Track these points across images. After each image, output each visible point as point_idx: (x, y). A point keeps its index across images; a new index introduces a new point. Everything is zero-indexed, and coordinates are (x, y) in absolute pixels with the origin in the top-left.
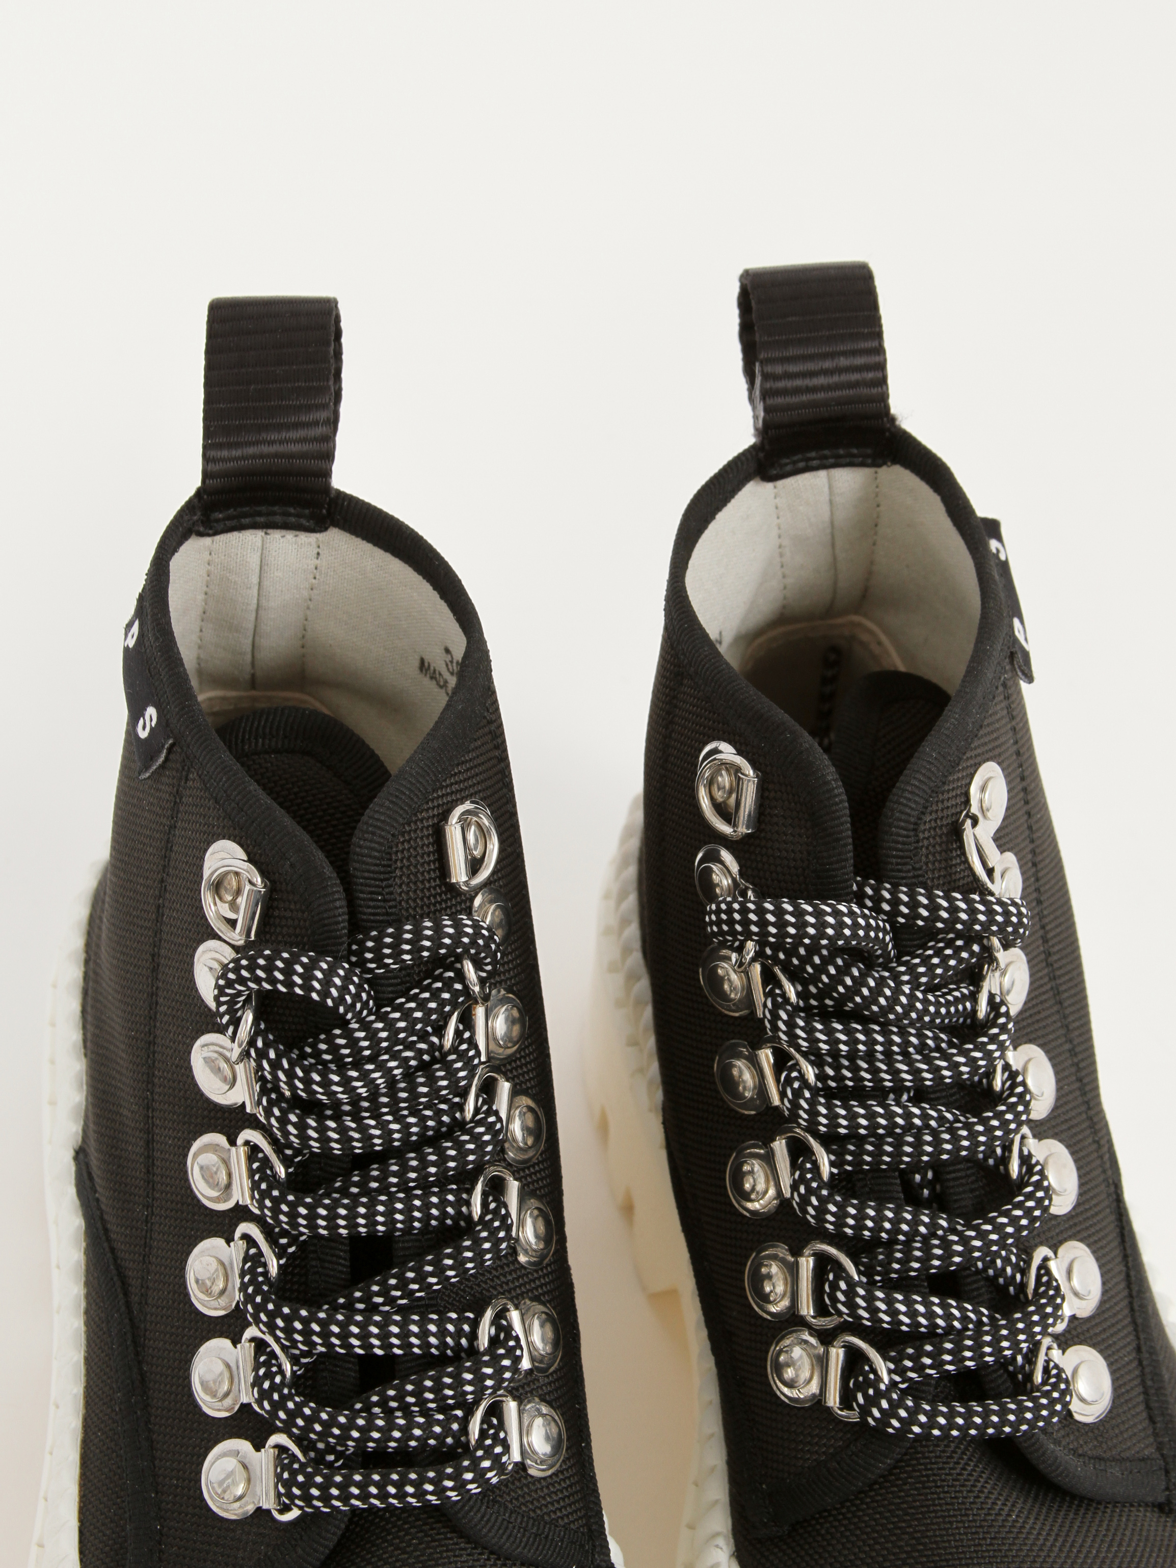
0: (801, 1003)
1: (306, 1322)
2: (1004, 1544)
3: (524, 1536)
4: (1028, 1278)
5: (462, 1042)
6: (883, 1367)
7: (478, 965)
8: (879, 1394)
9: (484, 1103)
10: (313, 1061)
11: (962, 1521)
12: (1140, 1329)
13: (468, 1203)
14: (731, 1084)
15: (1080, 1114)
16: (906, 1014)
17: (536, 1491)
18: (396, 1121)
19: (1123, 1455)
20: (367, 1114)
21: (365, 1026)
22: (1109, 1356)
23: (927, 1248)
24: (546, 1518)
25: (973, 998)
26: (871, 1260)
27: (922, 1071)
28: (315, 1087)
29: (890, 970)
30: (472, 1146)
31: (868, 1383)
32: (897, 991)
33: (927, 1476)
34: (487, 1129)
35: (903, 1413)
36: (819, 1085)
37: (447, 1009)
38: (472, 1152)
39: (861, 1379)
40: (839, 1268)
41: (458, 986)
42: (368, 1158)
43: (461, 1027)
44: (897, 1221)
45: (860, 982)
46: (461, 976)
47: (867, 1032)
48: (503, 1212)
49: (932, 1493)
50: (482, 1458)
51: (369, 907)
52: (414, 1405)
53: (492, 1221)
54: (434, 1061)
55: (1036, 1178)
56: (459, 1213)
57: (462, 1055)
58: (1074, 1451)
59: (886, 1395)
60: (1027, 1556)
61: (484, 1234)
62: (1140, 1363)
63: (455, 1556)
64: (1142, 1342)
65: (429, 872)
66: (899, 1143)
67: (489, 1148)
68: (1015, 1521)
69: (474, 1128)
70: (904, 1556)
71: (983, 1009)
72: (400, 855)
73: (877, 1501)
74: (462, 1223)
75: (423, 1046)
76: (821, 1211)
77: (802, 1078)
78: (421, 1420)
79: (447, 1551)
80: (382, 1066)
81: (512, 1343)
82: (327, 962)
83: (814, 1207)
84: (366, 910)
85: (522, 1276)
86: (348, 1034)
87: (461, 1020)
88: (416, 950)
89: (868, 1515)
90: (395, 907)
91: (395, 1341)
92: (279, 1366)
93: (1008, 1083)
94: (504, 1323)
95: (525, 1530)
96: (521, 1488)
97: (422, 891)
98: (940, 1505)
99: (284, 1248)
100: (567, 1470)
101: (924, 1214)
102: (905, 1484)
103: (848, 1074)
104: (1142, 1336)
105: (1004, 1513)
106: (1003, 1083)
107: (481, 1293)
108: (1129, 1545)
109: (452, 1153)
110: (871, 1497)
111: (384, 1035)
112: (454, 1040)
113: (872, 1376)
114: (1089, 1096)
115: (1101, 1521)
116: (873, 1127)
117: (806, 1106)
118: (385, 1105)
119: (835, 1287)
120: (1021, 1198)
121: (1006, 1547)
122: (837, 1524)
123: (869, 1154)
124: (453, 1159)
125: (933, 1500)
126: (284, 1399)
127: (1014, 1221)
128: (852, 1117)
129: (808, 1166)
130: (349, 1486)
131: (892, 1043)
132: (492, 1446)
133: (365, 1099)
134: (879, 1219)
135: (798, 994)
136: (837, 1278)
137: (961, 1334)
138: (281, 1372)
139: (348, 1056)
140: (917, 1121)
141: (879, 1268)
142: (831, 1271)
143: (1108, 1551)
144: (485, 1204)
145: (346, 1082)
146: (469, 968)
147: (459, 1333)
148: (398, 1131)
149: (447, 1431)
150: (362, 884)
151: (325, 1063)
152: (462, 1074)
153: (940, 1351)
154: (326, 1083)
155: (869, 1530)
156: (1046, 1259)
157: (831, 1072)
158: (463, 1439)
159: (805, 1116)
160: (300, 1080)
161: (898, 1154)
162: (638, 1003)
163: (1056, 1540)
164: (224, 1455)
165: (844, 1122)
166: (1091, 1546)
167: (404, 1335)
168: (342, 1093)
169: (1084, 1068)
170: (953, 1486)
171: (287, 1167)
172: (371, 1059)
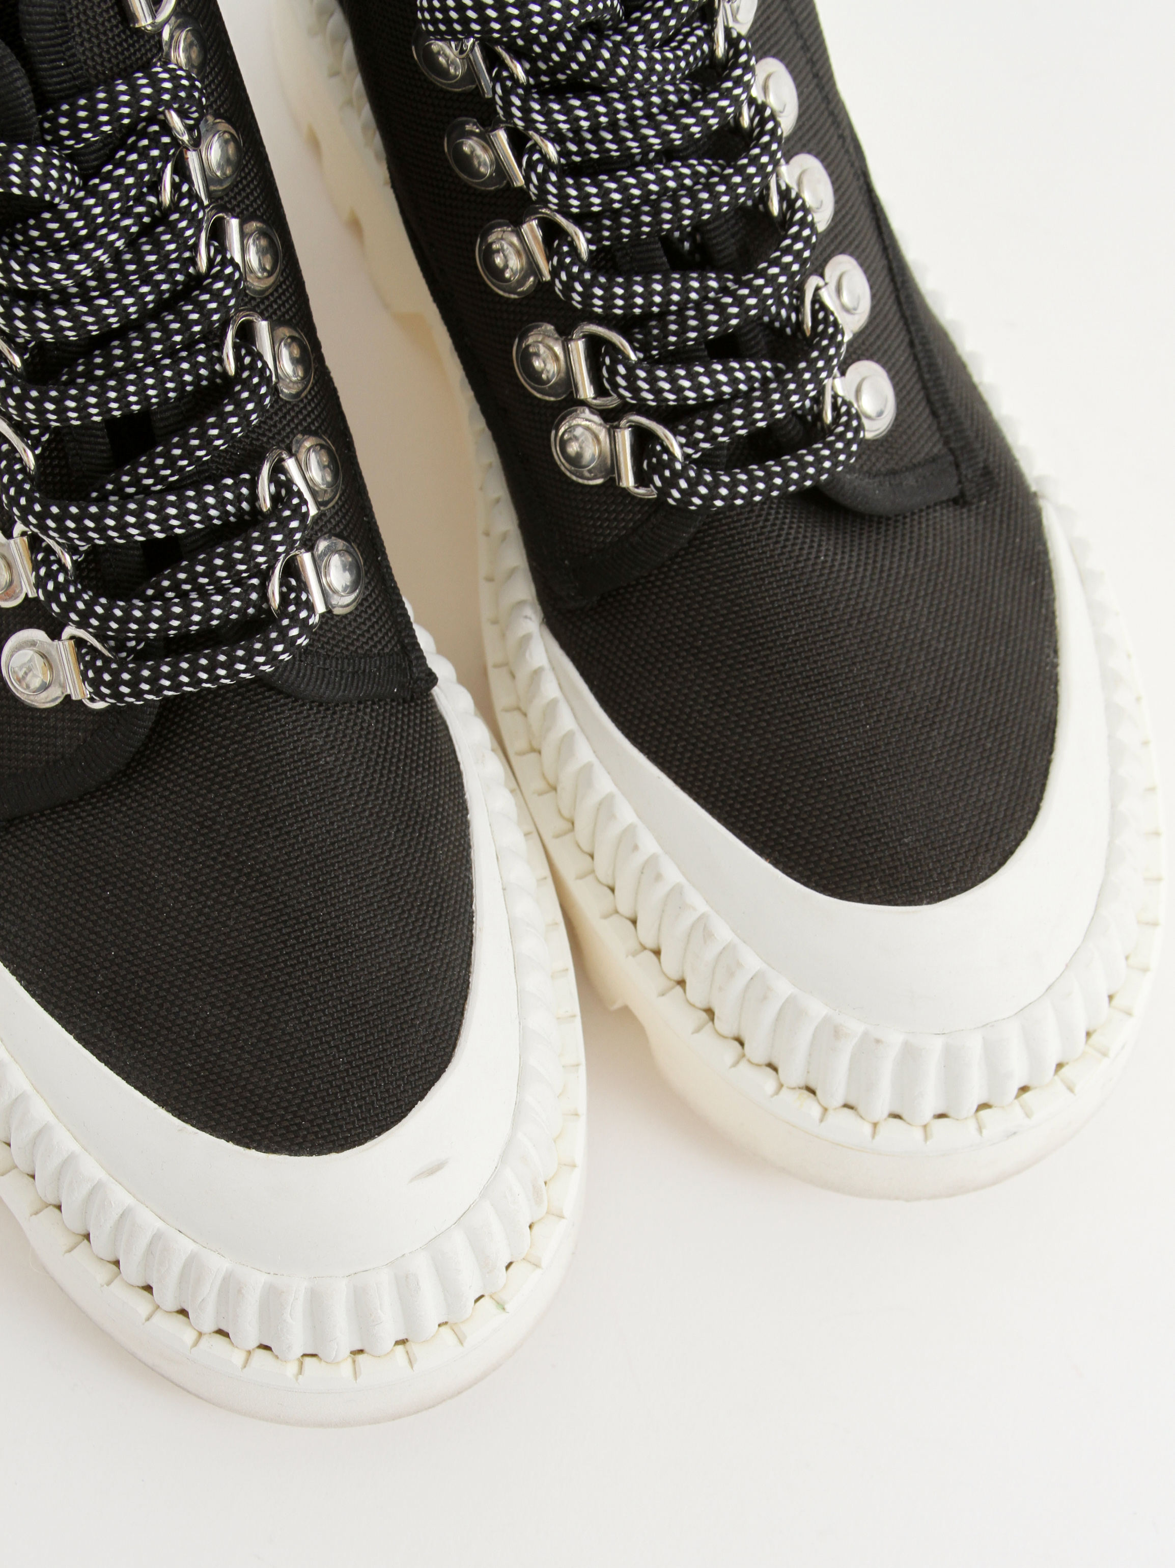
0: (532, 81)
1: (77, 519)
2: (817, 589)
3: (342, 678)
4: (804, 315)
5: (182, 197)
6: (675, 444)
7: (183, 114)
8: (676, 475)
9: (217, 251)
10: (26, 249)
11: (773, 575)
12: (910, 321)
13: (220, 360)
14: (466, 162)
15: (822, 113)
16: (647, 79)
17: (345, 628)
18: (129, 294)
19: (915, 461)
20: (96, 294)
21: (76, 205)
22: (886, 363)
23: (701, 315)
24: (360, 651)
25: (709, 37)
26: (645, 335)
27: (670, 132)
28: (36, 279)
29: (622, 32)
30: (213, 305)
31: (662, 465)
32: (634, 58)
33: (732, 536)
34: (226, 283)
35: (703, 490)
36: (563, 161)
37: (159, 165)
38: (215, 311)
39: (654, 460)
40: (614, 350)
41: (166, 140)
42: (107, 336)
43: (177, 179)
44: (666, 293)
45: (594, 56)
46: (167, 129)
47: (607, 103)
48: (260, 364)
49: (740, 553)
50: (289, 627)
51: (53, 76)
52: (208, 584)
53: (250, 377)
54: (156, 222)
55: (799, 215)
56: (213, 372)
57: (185, 213)
58: (869, 473)
59: (683, 474)
60: (842, 595)
61: (245, 395)
62: (916, 358)
63: (277, 714)
64: (914, 334)
65: (109, 21)
66: (656, 212)
67: (232, 302)
68: (825, 562)
69: (212, 284)
70: (721, 619)
71: (721, 49)
72: (75, 12)
73: (685, 568)
74: (218, 381)
75: (141, 209)
76: (587, 296)
77: (544, 159)
78: (218, 598)
79: (269, 710)
80: (102, 243)
81: (295, 501)
82: (21, 151)
83: (579, 294)
84: (49, 81)
85: (288, 413)
86: (59, 216)
87: (175, 171)
88: (115, 119)
89: (678, 582)
90: (81, 68)
91: (174, 522)
92: (59, 561)
93: (757, 120)
94: (283, 477)
95: (342, 672)
96: (330, 631)
97: (106, 43)
98: (750, 563)
99: (36, 439)
100: (370, 595)
101: (693, 279)
102: (711, 548)
103: (593, 148)
104: (913, 328)
105: (813, 556)
106: (752, 120)
107: (251, 444)
108: (933, 554)
109: (195, 316)
110: (678, 564)
111: (98, 210)
112: (172, 195)
113: (665, 457)
114: (827, 89)
115: (903, 535)
116: (627, 199)
117: (554, 191)
118: (114, 281)
119: (613, 372)
120: (788, 242)
121: (820, 592)
122: (647, 592)
123: (627, 226)
124: (196, 323)
125: (742, 559)
126: (72, 598)
127: (785, 269)
128: (604, 194)
129: (565, 249)
130: (159, 679)
131: (634, 108)
132: (297, 612)
133: (91, 278)
134: (648, 294)
135: (527, 73)
136: (615, 362)
137: (747, 395)
138: (63, 568)
139: (64, 239)
140: (671, 184)
141: (655, 344)
142: (606, 353)
143: (916, 566)
144: (238, 359)
145: (67, 268)
146: (175, 120)
147: (239, 498)
148: (133, 305)
149: (247, 603)
150: (40, 55)
151: (40, 250)
152: (189, 233)
153: (731, 418)
154: (47, 274)
155: (681, 597)
156: (818, 289)
157: (574, 148)
158: (264, 606)
159: (555, 201)
160: (18, 273)
161: (657, 221)
162: (335, 39)
163: (865, 570)
164: (19, 648)
165: (597, 201)
166: (899, 566)
167: (183, 514)
168: (66, 279)
169: (818, 60)
170: (759, 541)
171: (21, 356)
172: (89, 238)
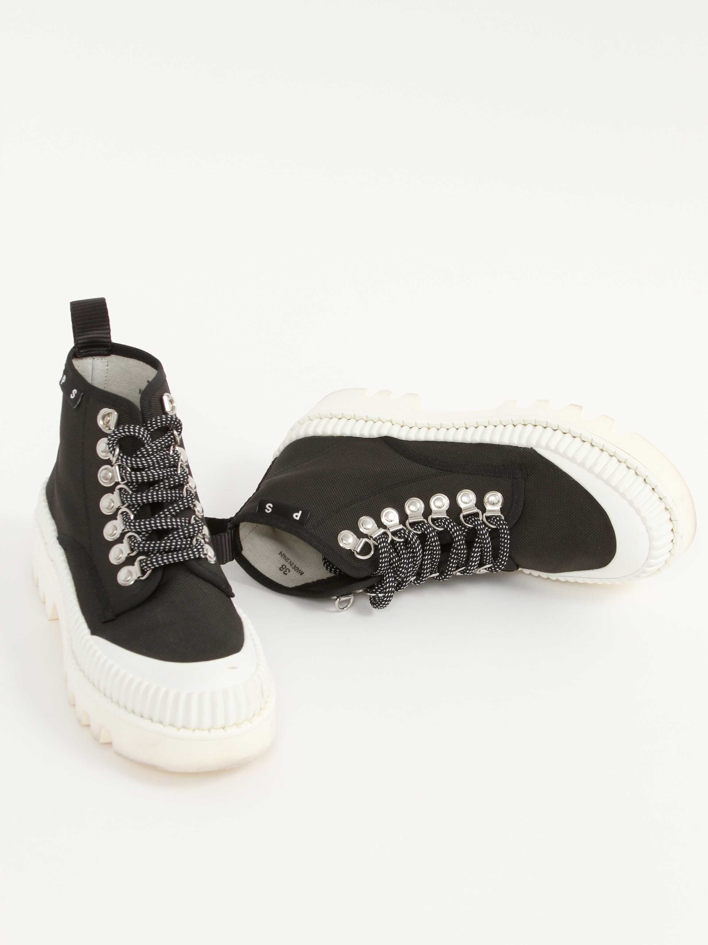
21: (150, 445)
46: (173, 434)
52: (177, 537)
63: (193, 579)
80: (155, 456)
84: (146, 416)
86: (145, 448)
139: (146, 454)
144: (187, 493)
146: (175, 432)
151: (140, 457)
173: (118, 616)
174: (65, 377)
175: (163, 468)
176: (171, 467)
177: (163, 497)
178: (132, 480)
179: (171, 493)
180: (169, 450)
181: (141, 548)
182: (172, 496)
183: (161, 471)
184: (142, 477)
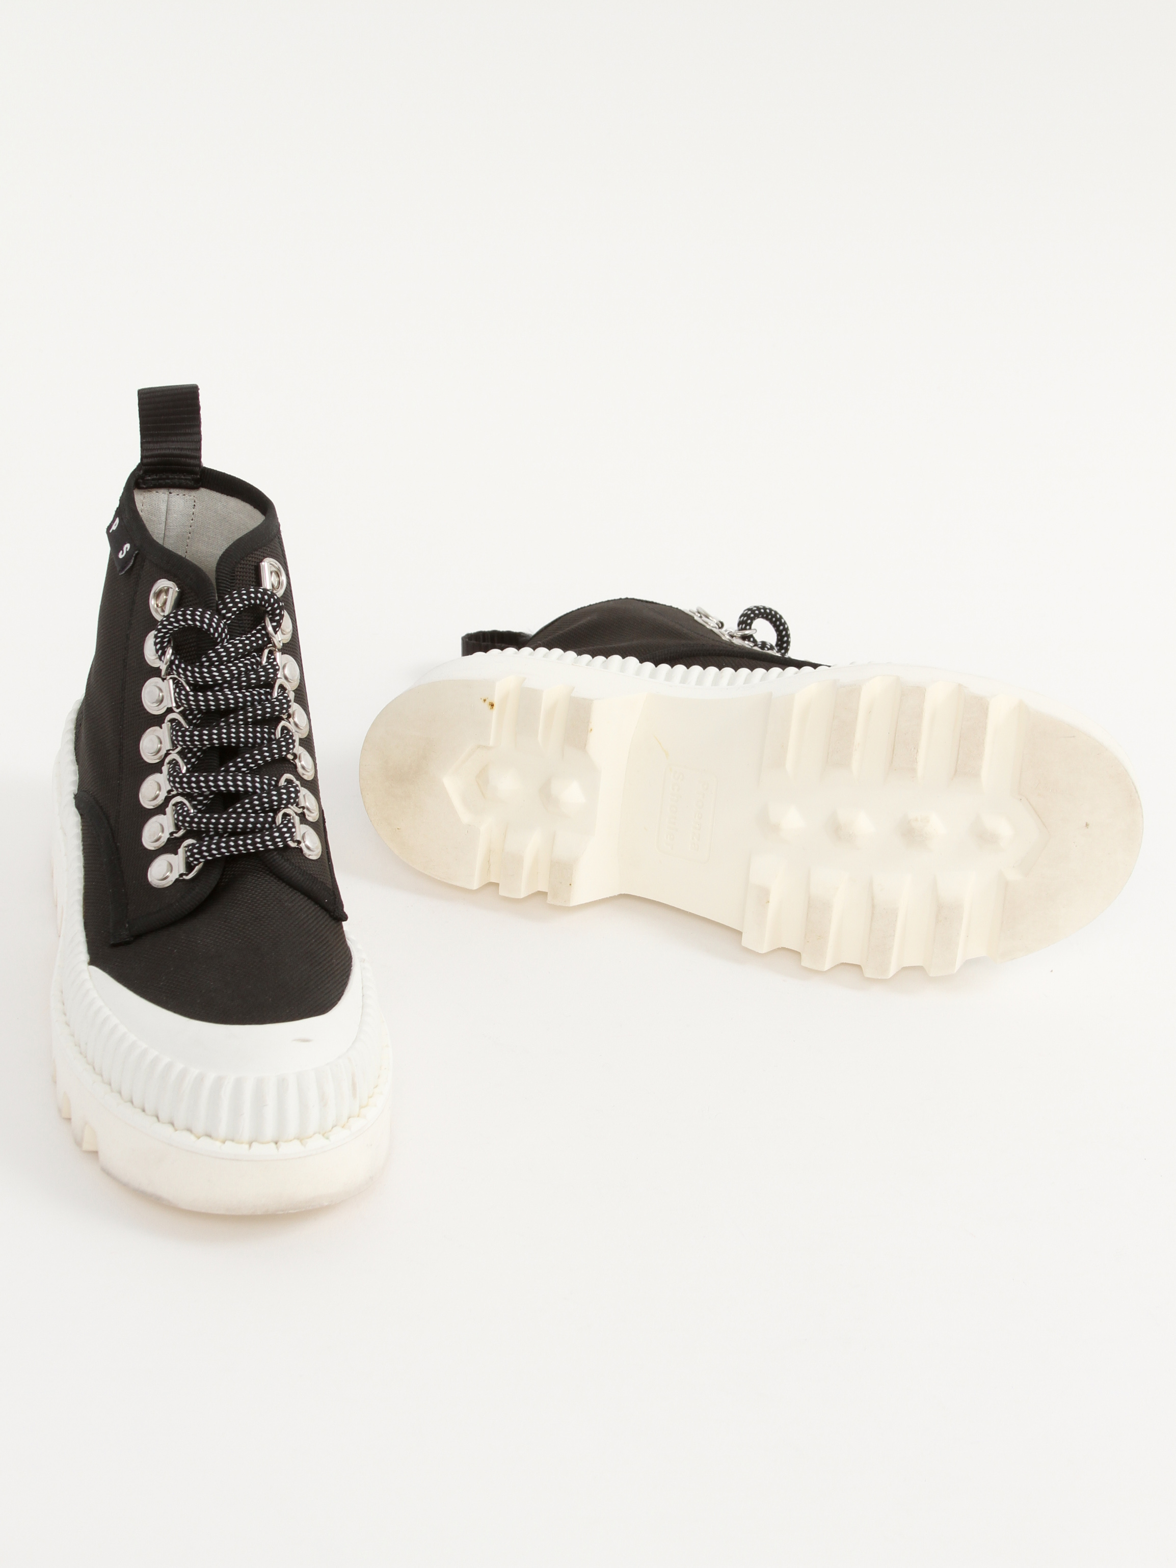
13: (274, 734)
164: (159, 862)
173: (138, 937)
174: (117, 521)
175: (247, 688)
176: (261, 687)
177: (238, 738)
178: (190, 705)
179: (255, 732)
180: (260, 656)
181: (194, 825)
182: (255, 738)
183: (240, 693)
184: (207, 701)
